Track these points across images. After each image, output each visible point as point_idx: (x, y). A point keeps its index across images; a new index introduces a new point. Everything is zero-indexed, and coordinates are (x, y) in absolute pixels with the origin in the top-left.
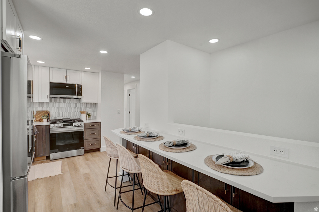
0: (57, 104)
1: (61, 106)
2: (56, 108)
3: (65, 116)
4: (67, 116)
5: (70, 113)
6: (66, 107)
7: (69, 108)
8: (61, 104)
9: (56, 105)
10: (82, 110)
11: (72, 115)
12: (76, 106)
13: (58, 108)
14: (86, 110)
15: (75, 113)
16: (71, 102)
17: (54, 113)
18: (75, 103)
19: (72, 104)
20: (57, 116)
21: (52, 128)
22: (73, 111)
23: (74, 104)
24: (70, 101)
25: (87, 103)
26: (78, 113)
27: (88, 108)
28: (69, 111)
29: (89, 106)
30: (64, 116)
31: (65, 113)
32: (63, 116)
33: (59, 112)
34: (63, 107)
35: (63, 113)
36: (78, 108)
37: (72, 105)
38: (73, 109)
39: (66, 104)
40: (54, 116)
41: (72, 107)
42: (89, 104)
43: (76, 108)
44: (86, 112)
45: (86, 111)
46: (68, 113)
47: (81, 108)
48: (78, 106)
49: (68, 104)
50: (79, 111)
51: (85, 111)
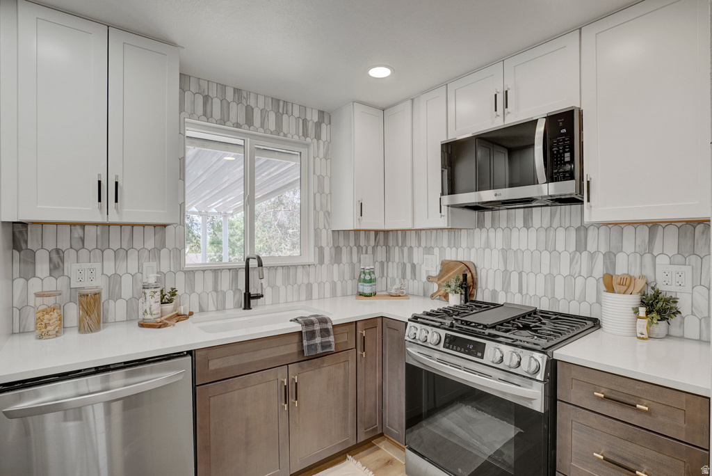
0: (500, 233)
1: (514, 246)
2: (496, 253)
3: (531, 293)
4: (540, 292)
5: (550, 278)
6: (532, 247)
7: (546, 255)
8: (515, 233)
9: (497, 238)
10: (621, 270)
11: (559, 293)
12: (581, 245)
13: (504, 251)
14: (648, 272)
15: (579, 281)
16: (556, 223)
17: (491, 273)
18: (578, 230)
19: (561, 234)
20: (498, 288)
21: (414, 342)
22: (565, 270)
23: (573, 234)
24: (552, 216)
25: (653, 226)
26: (592, 283)
27: (662, 261)
28: (545, 270)
29: (669, 242)
30: (524, 292)
31: (532, 276)
32: (520, 291)
33: (506, 270)
34: (523, 247)
35: (520, 273)
36: (592, 256)
37: (564, 240)
38: (565, 258)
39: (533, 233)
40: (491, 288)
41: (560, 246)
42: (673, 230)
43: (585, 254)
44: (640, 285)
45: (642, 277)
46: (541, 278)
47: (610, 257)
48: (591, 246)
49: (542, 234)
50: (599, 270)
51: (635, 272)
